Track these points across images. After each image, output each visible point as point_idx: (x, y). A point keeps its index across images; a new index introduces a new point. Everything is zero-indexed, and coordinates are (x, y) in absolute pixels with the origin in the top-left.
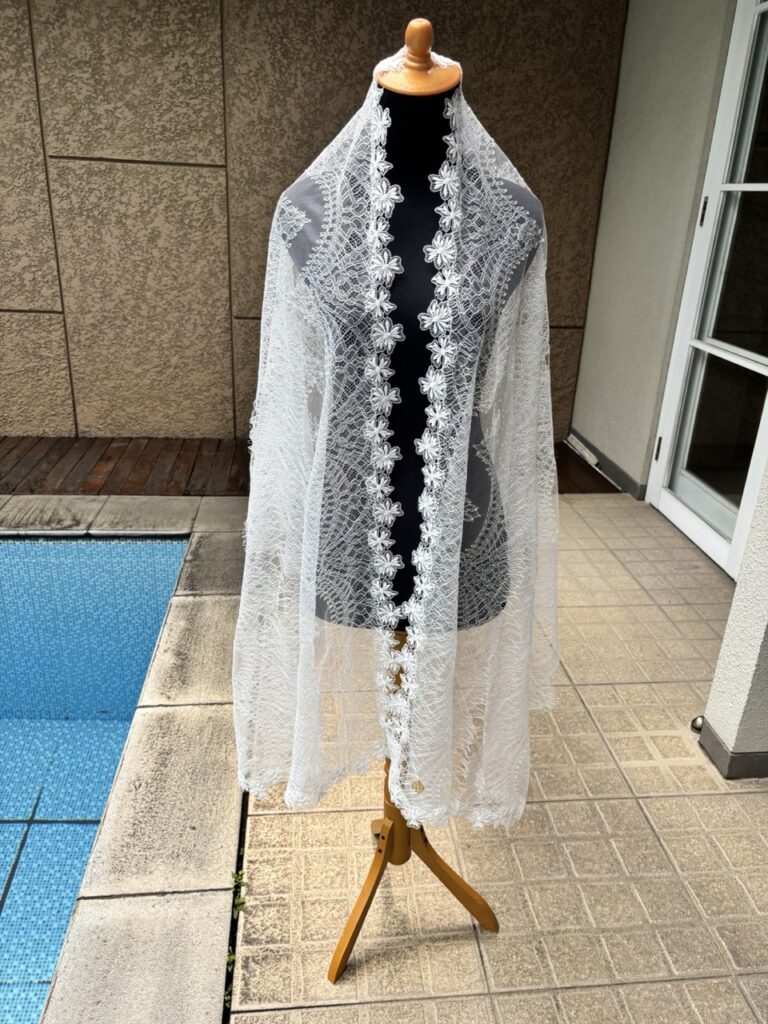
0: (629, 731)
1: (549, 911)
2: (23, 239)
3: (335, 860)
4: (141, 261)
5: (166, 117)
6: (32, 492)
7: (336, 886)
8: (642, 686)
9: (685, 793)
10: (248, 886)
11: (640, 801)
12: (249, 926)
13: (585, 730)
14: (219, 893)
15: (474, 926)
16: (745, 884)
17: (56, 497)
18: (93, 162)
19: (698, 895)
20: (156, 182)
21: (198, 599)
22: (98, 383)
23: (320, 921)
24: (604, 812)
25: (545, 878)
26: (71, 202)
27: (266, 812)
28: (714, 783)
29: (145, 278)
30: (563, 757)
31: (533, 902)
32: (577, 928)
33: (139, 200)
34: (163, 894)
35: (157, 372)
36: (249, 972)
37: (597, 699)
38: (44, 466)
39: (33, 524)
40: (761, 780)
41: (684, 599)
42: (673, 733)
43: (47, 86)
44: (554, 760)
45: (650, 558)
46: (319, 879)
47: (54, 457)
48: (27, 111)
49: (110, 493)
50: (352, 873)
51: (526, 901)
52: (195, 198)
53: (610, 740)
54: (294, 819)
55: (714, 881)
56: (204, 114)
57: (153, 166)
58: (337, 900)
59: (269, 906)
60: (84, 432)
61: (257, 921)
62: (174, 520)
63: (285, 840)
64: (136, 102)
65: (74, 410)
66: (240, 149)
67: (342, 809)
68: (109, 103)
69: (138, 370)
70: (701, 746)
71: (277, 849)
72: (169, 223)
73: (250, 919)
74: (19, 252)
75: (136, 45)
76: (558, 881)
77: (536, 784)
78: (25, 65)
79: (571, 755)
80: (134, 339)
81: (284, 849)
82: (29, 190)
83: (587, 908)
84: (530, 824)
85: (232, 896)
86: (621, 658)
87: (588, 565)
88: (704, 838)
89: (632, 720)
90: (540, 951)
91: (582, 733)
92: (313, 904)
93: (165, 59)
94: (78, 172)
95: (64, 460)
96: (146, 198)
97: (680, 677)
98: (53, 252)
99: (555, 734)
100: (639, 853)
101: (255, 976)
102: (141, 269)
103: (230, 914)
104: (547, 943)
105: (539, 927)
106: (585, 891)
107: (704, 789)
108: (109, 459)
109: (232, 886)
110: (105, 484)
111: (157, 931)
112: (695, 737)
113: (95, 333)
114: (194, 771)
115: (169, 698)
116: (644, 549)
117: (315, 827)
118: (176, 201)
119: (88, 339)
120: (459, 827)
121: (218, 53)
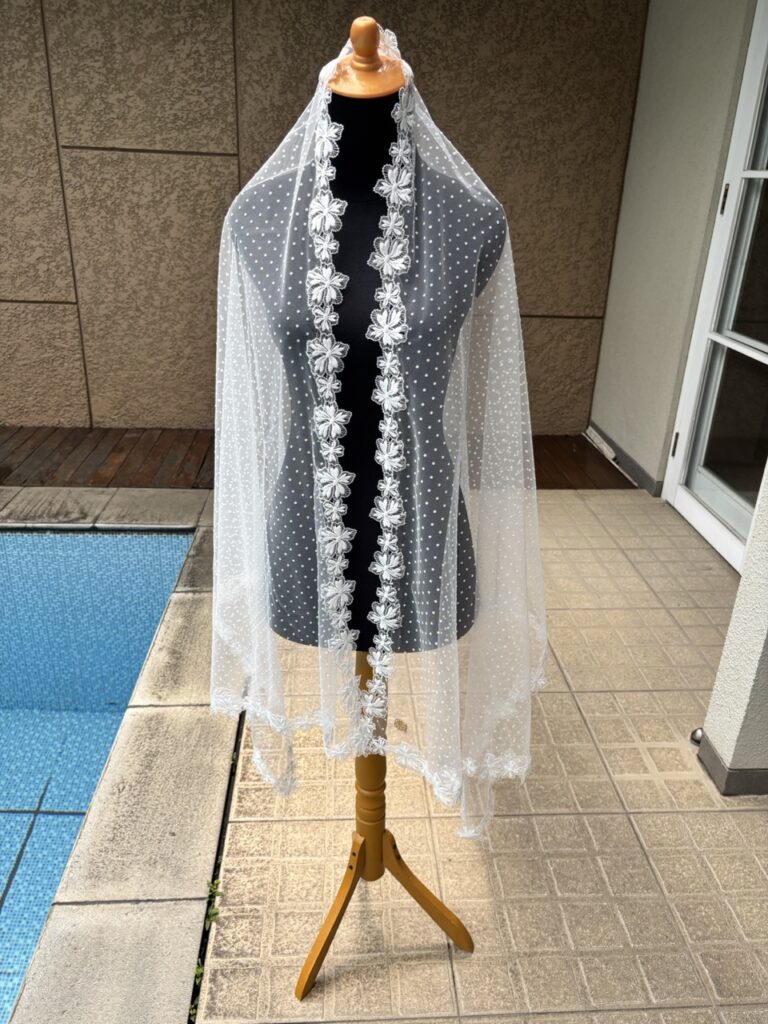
0: (625, 742)
1: (527, 932)
2: (37, 229)
3: (313, 871)
4: (154, 251)
5: (178, 106)
6: (42, 483)
7: (311, 898)
8: (642, 694)
9: (678, 809)
10: (222, 895)
11: (632, 817)
12: (220, 938)
13: (580, 740)
14: (193, 902)
15: (449, 945)
16: (734, 908)
17: (65, 489)
18: (105, 152)
19: (684, 919)
20: (168, 172)
21: (197, 596)
22: (112, 374)
23: (292, 934)
24: (594, 828)
25: (526, 896)
26: (84, 193)
27: (247, 819)
28: (710, 800)
29: (157, 268)
30: (554, 768)
31: (511, 921)
32: (555, 950)
33: (151, 190)
34: (137, 901)
35: (171, 363)
36: (216, 986)
37: (595, 707)
38: (57, 457)
39: (40, 517)
40: (760, 797)
41: (694, 602)
42: (671, 745)
43: (59, 75)
44: (545, 771)
45: (662, 558)
46: (294, 892)
47: (68, 447)
48: (40, 101)
49: (119, 485)
50: (329, 885)
51: (504, 920)
52: (207, 187)
53: (605, 751)
54: (275, 827)
55: (701, 904)
56: (216, 102)
57: (165, 155)
58: (311, 914)
59: (242, 917)
60: (98, 423)
61: (229, 933)
62: (180, 514)
63: (263, 849)
64: (148, 92)
65: (89, 401)
66: (251, 137)
67: (324, 818)
68: (121, 92)
69: (151, 361)
70: (700, 759)
71: (255, 858)
72: (182, 213)
73: (222, 930)
74: (33, 243)
75: (147, 33)
76: (539, 899)
77: (525, 796)
78: (37, 55)
79: (563, 765)
80: (148, 330)
81: (261, 858)
82: (42, 180)
83: (567, 928)
84: (515, 838)
85: (205, 905)
86: (623, 664)
87: (597, 565)
88: (695, 857)
89: (629, 730)
90: (515, 973)
91: (576, 743)
92: (286, 917)
93: (177, 47)
94: (91, 162)
95: (77, 452)
96: (158, 188)
97: (682, 684)
98: (66, 243)
99: (548, 743)
100: (626, 873)
101: (221, 990)
102: (153, 259)
103: (202, 925)
104: (522, 965)
105: (516, 948)
106: (566, 910)
107: (699, 806)
108: (121, 450)
109: (206, 896)
110: (115, 477)
111: (128, 939)
112: (693, 750)
113: (109, 323)
114: (178, 775)
115: (160, 698)
116: (657, 549)
117: (295, 836)
118: (188, 190)
119: (101, 330)
120: (442, 838)
121: (230, 40)
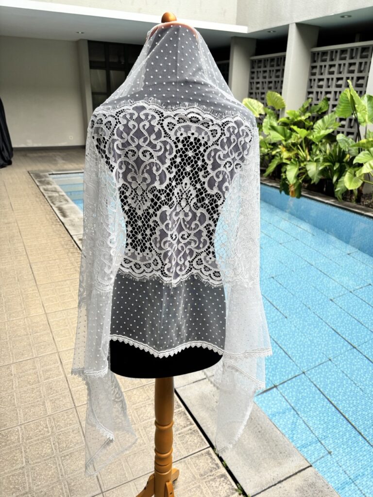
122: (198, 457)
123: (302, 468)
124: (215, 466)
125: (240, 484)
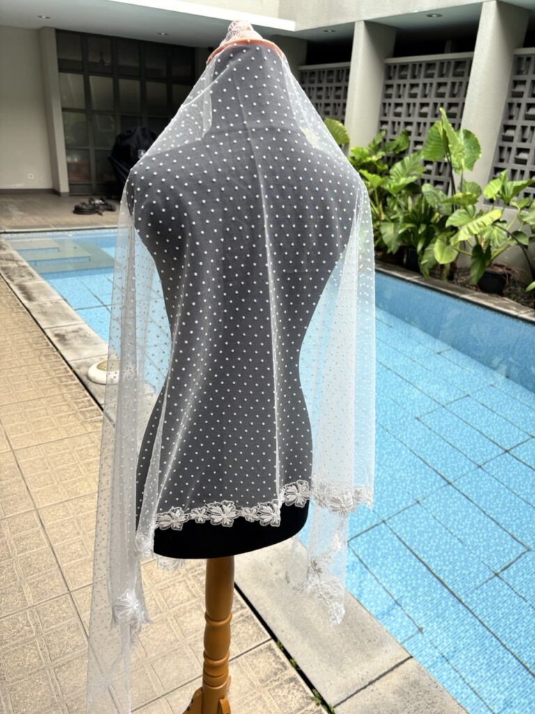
12: (301, 689)
34: (371, 683)
36: (278, 662)
61: (299, 695)
73: (304, 694)
101: (274, 661)
122: (255, 654)
123: (399, 661)
124: (280, 667)
125: (316, 690)
